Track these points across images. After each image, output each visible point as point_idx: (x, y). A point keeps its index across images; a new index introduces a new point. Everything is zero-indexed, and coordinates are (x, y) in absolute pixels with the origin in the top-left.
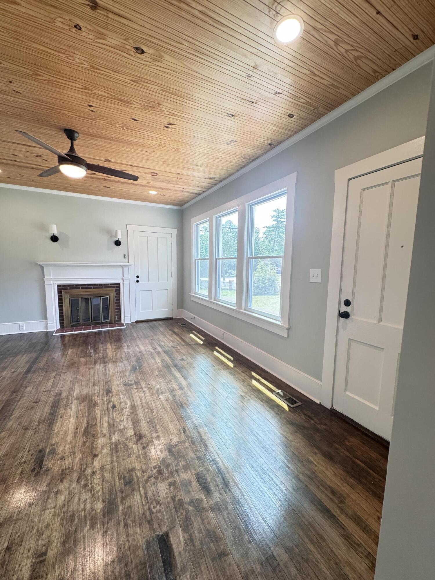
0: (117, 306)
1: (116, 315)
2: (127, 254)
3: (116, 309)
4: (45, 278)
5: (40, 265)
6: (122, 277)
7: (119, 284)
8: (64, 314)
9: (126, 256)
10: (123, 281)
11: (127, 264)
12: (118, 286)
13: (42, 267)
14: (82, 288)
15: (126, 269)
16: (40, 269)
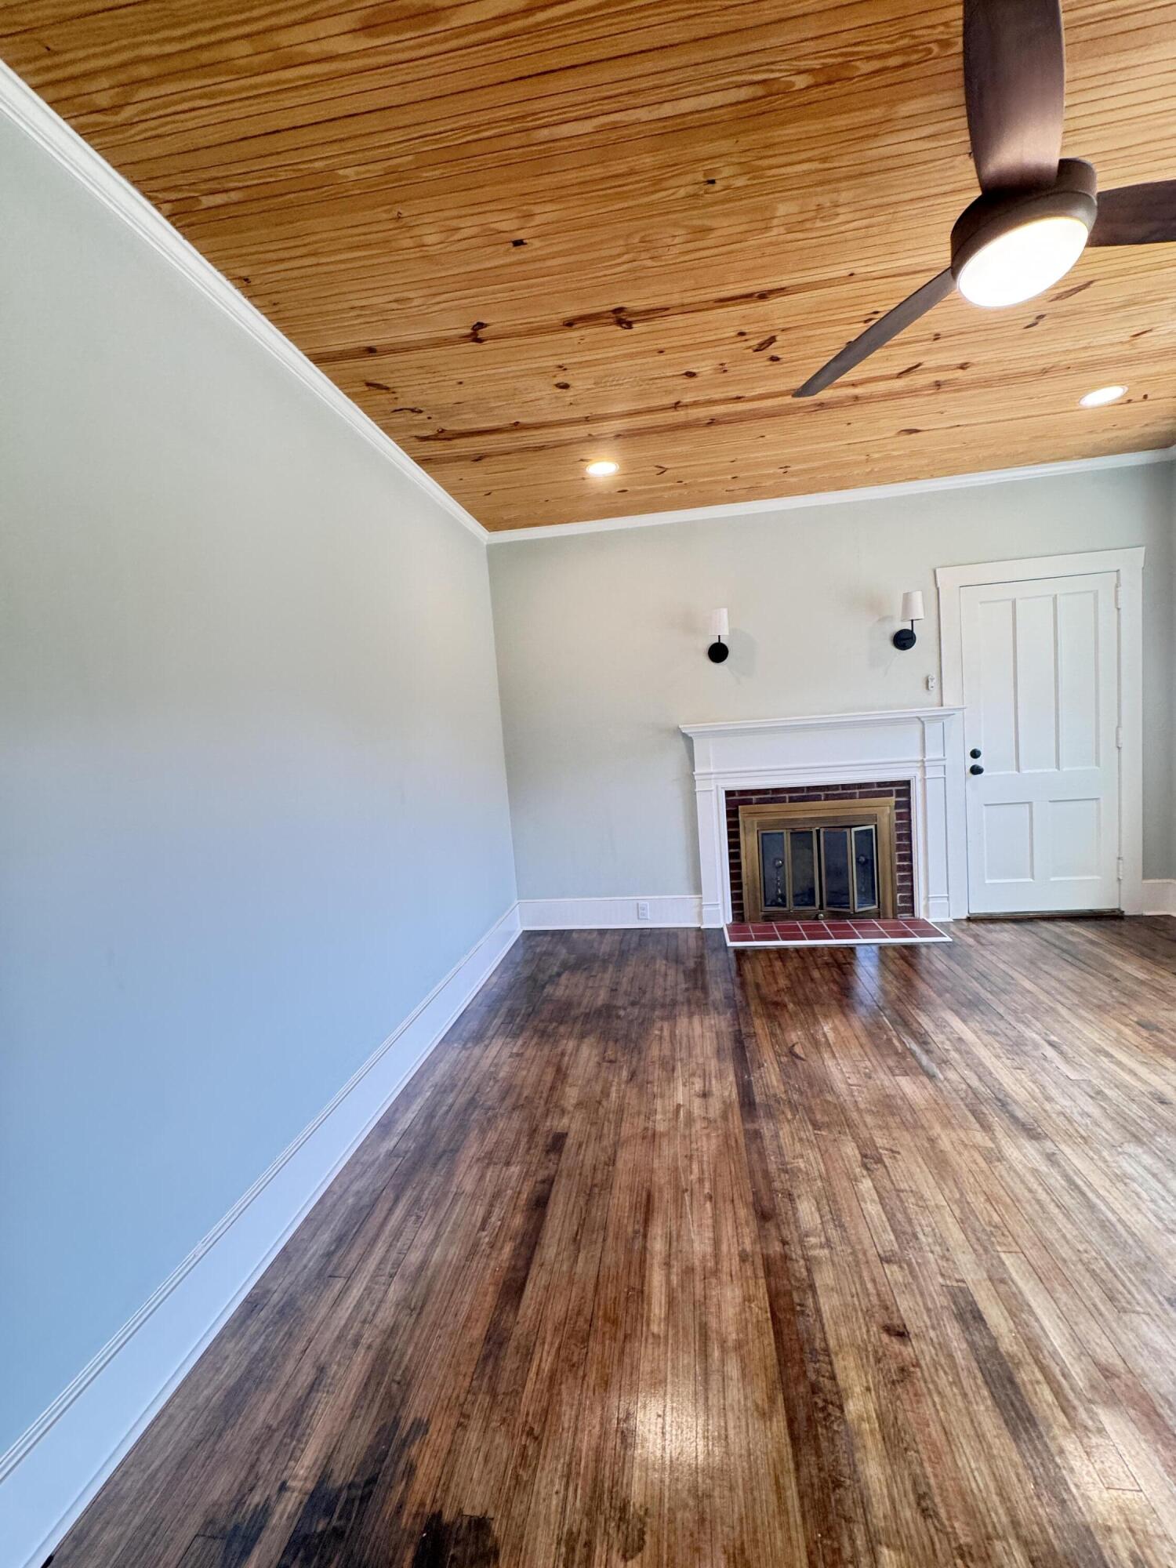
0: (902, 858)
1: (900, 890)
2: (934, 675)
3: (901, 868)
4: (697, 771)
5: (684, 735)
6: (920, 758)
7: (908, 783)
8: (744, 880)
9: (933, 683)
10: (924, 773)
11: (936, 710)
12: (903, 789)
13: (688, 740)
14: (792, 800)
15: (933, 731)
16: (681, 744)
